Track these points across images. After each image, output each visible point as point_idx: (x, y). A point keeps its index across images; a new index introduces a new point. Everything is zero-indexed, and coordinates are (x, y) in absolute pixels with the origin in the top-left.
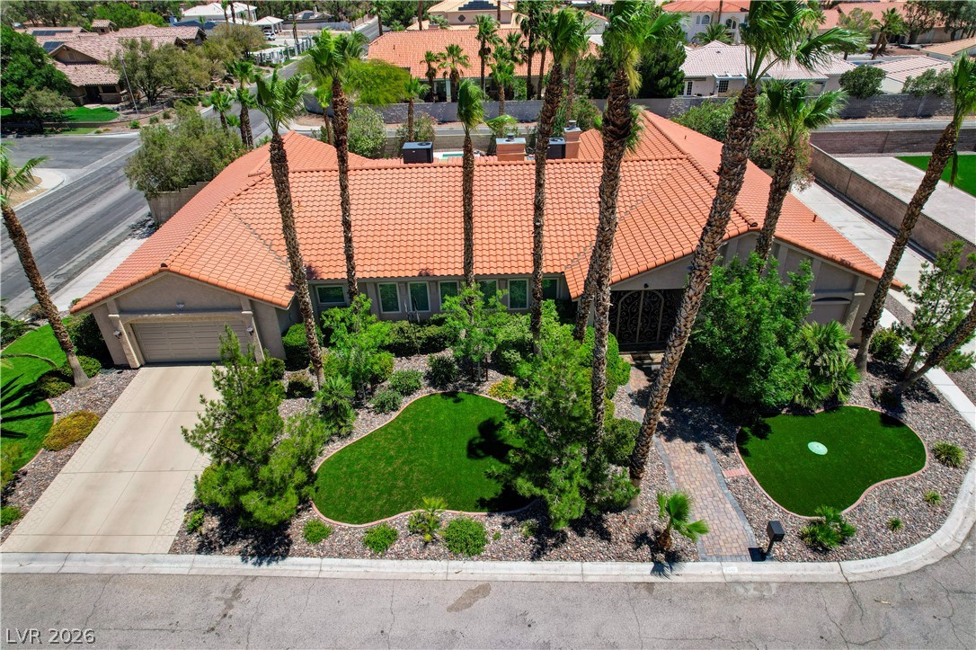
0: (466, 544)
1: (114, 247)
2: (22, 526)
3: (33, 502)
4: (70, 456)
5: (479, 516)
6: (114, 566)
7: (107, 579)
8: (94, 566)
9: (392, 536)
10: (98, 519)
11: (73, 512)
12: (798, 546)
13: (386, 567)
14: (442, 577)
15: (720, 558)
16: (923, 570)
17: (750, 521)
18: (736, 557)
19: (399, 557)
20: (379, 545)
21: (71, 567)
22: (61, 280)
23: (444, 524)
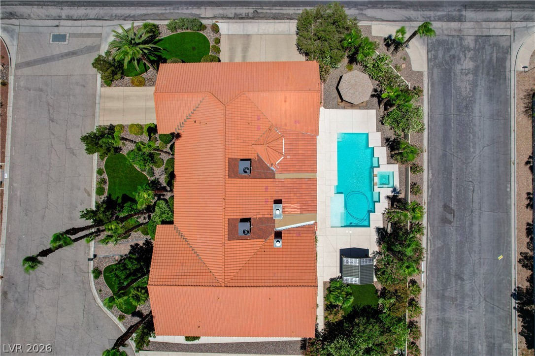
0: (100, 191)
1: (288, 19)
2: (108, 89)
3: (115, 86)
4: (129, 86)
5: (106, 194)
6: (97, 115)
7: (94, 115)
8: (97, 110)
9: (101, 174)
10: (109, 105)
11: (111, 98)
12: (96, 265)
13: (95, 174)
14: (93, 186)
15: (95, 247)
16: (91, 291)
17: (103, 258)
18: (94, 251)
19: (97, 176)
20: (100, 172)
21: (97, 106)
22: (251, 15)
23: (104, 186)
